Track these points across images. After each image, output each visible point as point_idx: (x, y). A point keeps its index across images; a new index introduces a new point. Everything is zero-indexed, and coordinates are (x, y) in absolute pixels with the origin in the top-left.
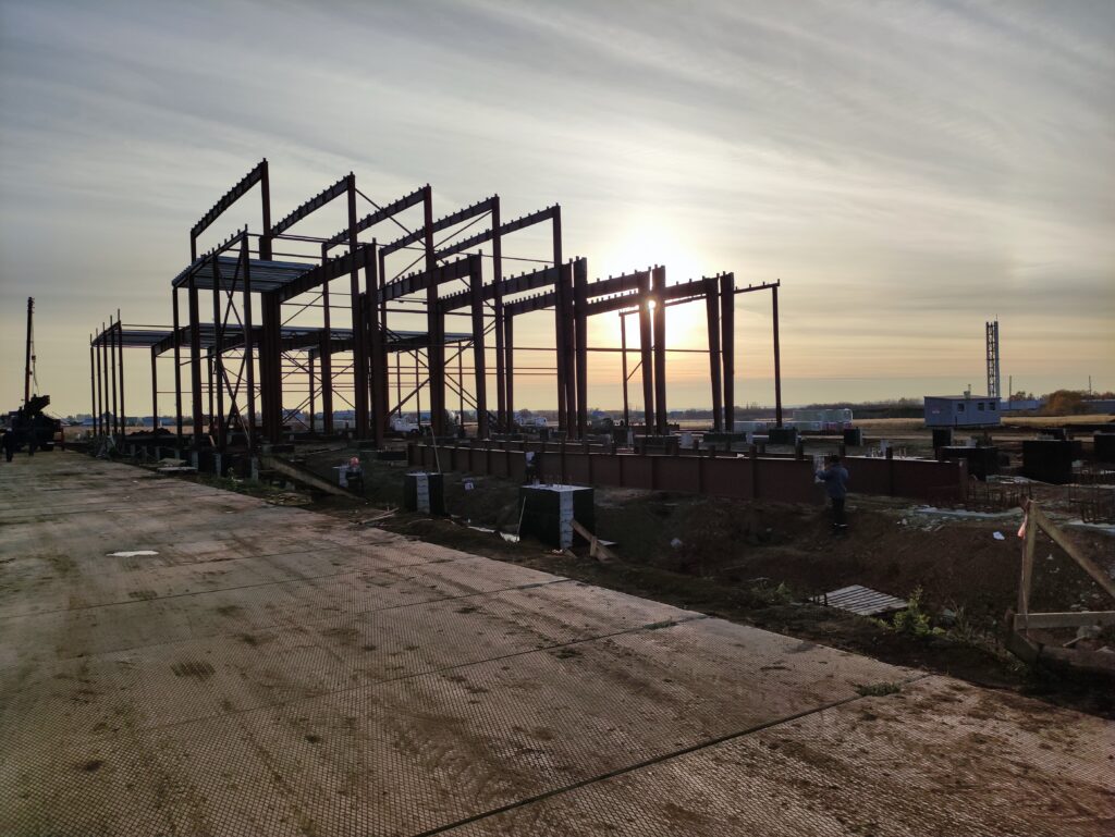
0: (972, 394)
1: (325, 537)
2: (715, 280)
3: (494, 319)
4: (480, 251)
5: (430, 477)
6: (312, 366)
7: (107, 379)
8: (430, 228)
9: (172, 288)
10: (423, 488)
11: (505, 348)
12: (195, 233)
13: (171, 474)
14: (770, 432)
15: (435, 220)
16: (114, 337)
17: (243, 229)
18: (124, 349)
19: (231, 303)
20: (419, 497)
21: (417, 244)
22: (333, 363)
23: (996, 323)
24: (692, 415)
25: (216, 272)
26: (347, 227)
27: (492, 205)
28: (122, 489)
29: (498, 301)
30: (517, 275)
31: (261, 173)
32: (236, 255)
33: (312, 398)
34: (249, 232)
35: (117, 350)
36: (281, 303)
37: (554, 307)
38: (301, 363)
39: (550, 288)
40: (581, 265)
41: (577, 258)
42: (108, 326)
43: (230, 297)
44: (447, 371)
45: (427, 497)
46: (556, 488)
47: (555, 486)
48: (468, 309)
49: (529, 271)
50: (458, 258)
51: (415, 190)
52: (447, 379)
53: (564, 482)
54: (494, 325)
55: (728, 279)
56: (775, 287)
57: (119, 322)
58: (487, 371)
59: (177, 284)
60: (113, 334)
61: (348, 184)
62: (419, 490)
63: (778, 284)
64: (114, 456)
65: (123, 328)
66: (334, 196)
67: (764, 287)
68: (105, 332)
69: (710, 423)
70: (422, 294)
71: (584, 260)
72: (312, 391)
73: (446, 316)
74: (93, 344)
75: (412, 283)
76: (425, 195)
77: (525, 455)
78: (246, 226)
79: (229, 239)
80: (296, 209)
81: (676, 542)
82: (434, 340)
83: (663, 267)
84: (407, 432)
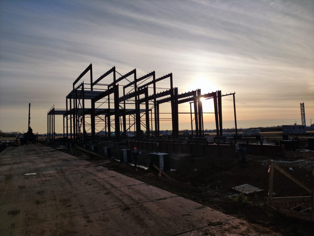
0: (297, 124)
2: (216, 93)
3: (154, 105)
5: (127, 151)
6: (106, 119)
7: (51, 124)
8: (136, 81)
9: (66, 99)
11: (157, 113)
12: (74, 84)
16: (53, 112)
17: (82, 83)
18: (55, 116)
19: (79, 103)
20: (124, 156)
21: (133, 85)
23: (303, 103)
25: (76, 94)
27: (153, 74)
29: (155, 100)
30: (159, 93)
31: (90, 67)
32: (81, 89)
34: (84, 83)
35: (53, 116)
36: (95, 102)
39: (169, 96)
40: (176, 89)
41: (175, 87)
42: (51, 109)
43: (79, 101)
45: (126, 156)
46: (159, 154)
49: (162, 92)
51: (132, 70)
55: (219, 92)
57: (54, 108)
59: (67, 97)
61: (113, 70)
62: (124, 154)
63: (235, 93)
65: (55, 110)
66: (110, 73)
67: (231, 94)
68: (51, 111)
70: (134, 98)
72: (106, 126)
74: (48, 114)
75: (130, 96)
76: (134, 72)
78: (83, 81)
79: (79, 85)
80: (100, 77)
81: (195, 170)
82: (137, 112)
83: (200, 89)
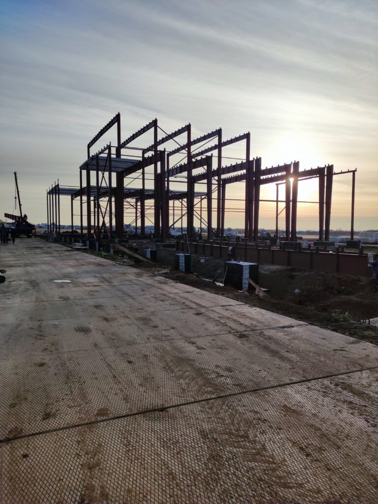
1: (139, 279)
2: (324, 168)
3: (217, 186)
4: (212, 154)
5: (185, 256)
6: (136, 205)
7: (53, 208)
8: (190, 144)
9: (80, 170)
10: (182, 260)
11: (222, 199)
12: (89, 146)
13: (78, 250)
14: (347, 242)
15: (192, 140)
16: (56, 191)
17: (109, 144)
18: (60, 196)
19: (103, 177)
20: (180, 264)
21: (184, 151)
22: (146, 204)
24: (309, 233)
25: (98, 163)
26: (153, 144)
27: (219, 133)
28: (58, 255)
29: (219, 178)
30: (229, 165)
31: (117, 119)
32: (106, 155)
33: (136, 219)
34: (111, 145)
35: (57, 196)
36: (124, 177)
37: (245, 181)
38: (132, 204)
39: (244, 172)
40: (258, 161)
41: (257, 157)
42: (54, 186)
43: (103, 174)
44: (195, 209)
45: (184, 265)
46: (241, 263)
47: (241, 262)
48: (205, 181)
49: (234, 164)
50: (202, 158)
51: (184, 126)
52: (195, 213)
53: (246, 261)
54: (217, 188)
55: (330, 168)
56: (354, 172)
57: (58, 184)
58: (213, 210)
59: (82, 168)
60: (56, 189)
61: (154, 124)
62: (180, 261)
63: (356, 171)
64: (56, 241)
65: (60, 187)
66: (148, 129)
67: (349, 172)
68: (53, 188)
69: (317, 237)
70: (185, 174)
71: (260, 158)
72: (136, 217)
73: (195, 184)
74: (48, 194)
75: (181, 169)
76: (188, 128)
77: (228, 248)
78: (110, 143)
79: (103, 149)
80: (132, 135)
81: (297, 291)
82: (190, 195)
83: (298, 162)
84: (177, 236)
